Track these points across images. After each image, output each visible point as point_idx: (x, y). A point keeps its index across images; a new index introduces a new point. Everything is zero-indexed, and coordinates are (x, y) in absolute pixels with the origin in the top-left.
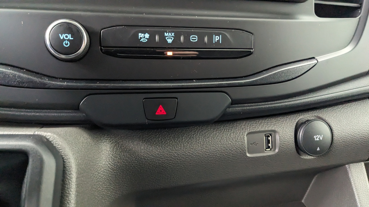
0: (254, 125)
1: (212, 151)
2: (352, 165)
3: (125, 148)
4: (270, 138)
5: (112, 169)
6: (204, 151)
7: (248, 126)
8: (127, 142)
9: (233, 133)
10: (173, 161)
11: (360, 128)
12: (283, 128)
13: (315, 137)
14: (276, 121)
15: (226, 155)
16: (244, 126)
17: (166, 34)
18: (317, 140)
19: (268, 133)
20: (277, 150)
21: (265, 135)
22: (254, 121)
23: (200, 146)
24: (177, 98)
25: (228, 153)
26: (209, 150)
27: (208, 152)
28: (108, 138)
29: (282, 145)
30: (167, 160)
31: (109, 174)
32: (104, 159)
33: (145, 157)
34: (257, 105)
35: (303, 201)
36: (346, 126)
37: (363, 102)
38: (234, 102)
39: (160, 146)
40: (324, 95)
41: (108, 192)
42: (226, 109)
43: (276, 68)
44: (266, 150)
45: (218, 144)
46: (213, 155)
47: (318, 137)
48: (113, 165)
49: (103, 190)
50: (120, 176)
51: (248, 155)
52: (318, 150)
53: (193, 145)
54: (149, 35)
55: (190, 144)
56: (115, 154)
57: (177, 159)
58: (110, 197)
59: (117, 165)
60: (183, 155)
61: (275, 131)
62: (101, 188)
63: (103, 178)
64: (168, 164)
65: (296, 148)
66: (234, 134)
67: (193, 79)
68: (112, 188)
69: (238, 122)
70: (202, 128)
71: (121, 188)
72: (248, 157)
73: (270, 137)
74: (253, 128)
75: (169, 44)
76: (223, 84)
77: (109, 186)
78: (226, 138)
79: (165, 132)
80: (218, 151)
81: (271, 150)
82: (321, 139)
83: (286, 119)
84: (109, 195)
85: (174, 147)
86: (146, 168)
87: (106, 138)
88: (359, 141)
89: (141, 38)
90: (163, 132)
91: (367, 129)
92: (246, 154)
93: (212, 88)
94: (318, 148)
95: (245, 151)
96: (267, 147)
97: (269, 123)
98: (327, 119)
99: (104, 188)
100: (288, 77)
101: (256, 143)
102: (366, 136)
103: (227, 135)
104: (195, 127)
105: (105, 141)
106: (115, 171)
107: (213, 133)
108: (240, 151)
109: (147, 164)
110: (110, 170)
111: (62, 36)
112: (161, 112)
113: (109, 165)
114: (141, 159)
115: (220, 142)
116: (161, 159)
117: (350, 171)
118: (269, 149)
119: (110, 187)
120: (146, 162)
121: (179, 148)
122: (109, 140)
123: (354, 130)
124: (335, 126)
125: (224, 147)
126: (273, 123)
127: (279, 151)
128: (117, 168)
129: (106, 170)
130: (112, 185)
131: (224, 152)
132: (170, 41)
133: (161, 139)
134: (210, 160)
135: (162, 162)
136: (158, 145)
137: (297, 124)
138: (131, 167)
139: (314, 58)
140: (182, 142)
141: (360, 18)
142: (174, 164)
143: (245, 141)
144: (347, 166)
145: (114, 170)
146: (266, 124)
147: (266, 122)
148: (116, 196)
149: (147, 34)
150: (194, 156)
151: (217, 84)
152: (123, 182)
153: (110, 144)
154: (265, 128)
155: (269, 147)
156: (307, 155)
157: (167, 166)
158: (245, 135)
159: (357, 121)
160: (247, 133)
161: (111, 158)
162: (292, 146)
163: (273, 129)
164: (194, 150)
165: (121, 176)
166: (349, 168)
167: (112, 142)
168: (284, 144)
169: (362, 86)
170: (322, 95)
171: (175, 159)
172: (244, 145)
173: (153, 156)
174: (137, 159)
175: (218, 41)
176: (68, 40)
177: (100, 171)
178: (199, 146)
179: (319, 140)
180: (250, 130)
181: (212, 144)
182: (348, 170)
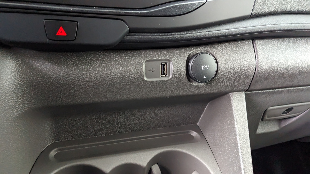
0: (152, 54)
1: (113, 74)
2: (234, 93)
3: (31, 66)
4: (165, 67)
6: (106, 73)
7: (147, 55)
8: (33, 61)
9: (134, 59)
10: (77, 80)
11: (241, 63)
12: (177, 58)
13: (202, 67)
14: (171, 53)
15: (126, 78)
16: (144, 54)
18: (204, 69)
19: (163, 62)
20: (171, 77)
21: (161, 63)
22: (153, 51)
23: (103, 69)
24: (77, 22)
25: (128, 76)
26: (111, 72)
27: (110, 75)
28: (14, 56)
29: (175, 72)
30: (72, 79)
31: (15, 88)
32: (9, 74)
33: (51, 75)
34: (153, 35)
35: (198, 124)
36: (230, 60)
37: (246, 42)
38: (132, 31)
39: (65, 66)
40: (212, 31)
41: (15, 104)
42: (124, 36)
44: (161, 76)
45: (119, 68)
46: (114, 77)
47: (205, 67)
48: (19, 80)
49: (10, 102)
50: (27, 90)
51: (146, 79)
52: (204, 78)
53: (96, 68)
55: (94, 67)
56: (21, 70)
57: (81, 79)
58: (19, 109)
59: (23, 80)
60: (87, 75)
61: (169, 61)
62: (7, 99)
63: (9, 90)
64: (73, 82)
65: (187, 75)
66: (134, 61)
67: (93, 7)
68: (20, 100)
69: (139, 51)
70: (106, 54)
71: (29, 102)
72: (146, 81)
73: (166, 65)
74: (151, 56)
76: (121, 12)
77: (16, 99)
78: (127, 63)
79: (70, 55)
80: (119, 74)
81: (166, 76)
82: (207, 69)
83: (180, 51)
84: (17, 106)
85: (78, 68)
86: (52, 85)
87: (13, 55)
88: (240, 73)
90: (69, 55)
91: (247, 63)
92: (144, 78)
93: (111, 16)
94: (205, 76)
95: (143, 75)
96: (163, 74)
97: (165, 54)
98: (214, 53)
99: (11, 99)
100: (180, 12)
101: (153, 70)
102: (246, 69)
103: (128, 60)
104: (99, 53)
105: (11, 58)
106: (22, 86)
107: (115, 58)
108: (139, 76)
109: (52, 82)
110: (16, 85)
112: (61, 33)
113: (15, 80)
114: (47, 76)
115: (121, 67)
116: (66, 78)
117: (233, 98)
118: (165, 76)
119: (18, 100)
120: (51, 79)
121: (82, 70)
122: (15, 58)
123: (236, 63)
124: (220, 59)
125: (125, 71)
126: (169, 54)
127: (172, 78)
128: (23, 83)
129: (12, 84)
130: (19, 98)
131: (124, 76)
133: (66, 61)
134: (111, 82)
135: (67, 81)
136: (63, 65)
137: (189, 56)
138: (38, 83)
140: (86, 65)
142: (78, 83)
143: (143, 67)
144: (230, 94)
145: (20, 85)
146: (163, 54)
147: (162, 53)
148: (25, 109)
150: (97, 77)
151: (115, 12)
152: (30, 96)
153: (16, 61)
154: (162, 57)
155: (164, 74)
156: (197, 82)
157: (72, 84)
158: (144, 62)
159: (239, 57)
160: (145, 60)
161: (17, 73)
162: (184, 74)
163: (168, 58)
164: (97, 72)
165: (29, 91)
167: (18, 60)
168: (177, 71)
169: (244, 27)
170: (210, 31)
171: (79, 79)
172: (142, 71)
174: (43, 76)
177: (5, 83)
178: (101, 69)
179: (205, 69)
180: (148, 58)
181: (114, 68)
182: (231, 97)
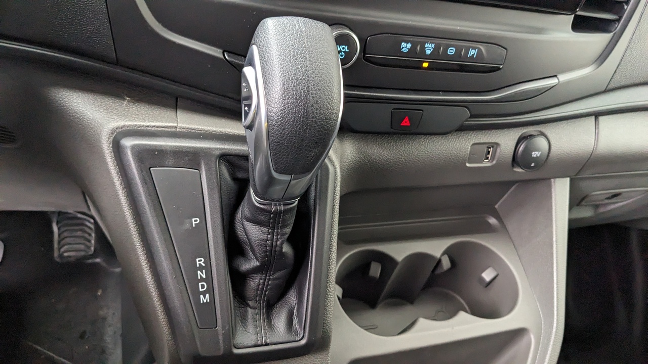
2: (557, 180)
4: (491, 150)
5: (347, 169)
7: (474, 137)
13: (533, 153)
16: (470, 137)
17: (427, 45)
18: (534, 156)
19: (490, 144)
20: (494, 162)
21: (487, 146)
22: (480, 132)
24: (422, 110)
29: (501, 158)
35: (496, 206)
38: (472, 116)
42: (463, 123)
43: (518, 85)
44: (484, 161)
47: (536, 153)
52: (532, 165)
54: (410, 45)
61: (497, 144)
67: (440, 91)
69: (466, 132)
72: (467, 166)
74: (479, 139)
75: (428, 55)
82: (538, 155)
88: (573, 159)
89: (403, 48)
92: (465, 164)
94: (533, 163)
95: (466, 160)
98: (548, 135)
100: (527, 96)
101: (477, 154)
102: (580, 155)
108: (461, 161)
111: (339, 47)
112: (405, 123)
117: (555, 185)
118: (487, 160)
127: (496, 164)
132: (428, 52)
139: (556, 76)
141: (615, 33)
143: (468, 151)
144: (552, 180)
146: (491, 136)
149: (409, 44)
154: (489, 139)
155: (487, 158)
156: (520, 168)
157: (393, 169)
158: (470, 145)
160: (471, 143)
162: (510, 159)
163: (497, 141)
166: (554, 182)
168: (503, 157)
172: (466, 155)
173: (384, 160)
175: (473, 55)
176: (345, 52)
179: (536, 156)
180: (475, 141)
182: (553, 183)
